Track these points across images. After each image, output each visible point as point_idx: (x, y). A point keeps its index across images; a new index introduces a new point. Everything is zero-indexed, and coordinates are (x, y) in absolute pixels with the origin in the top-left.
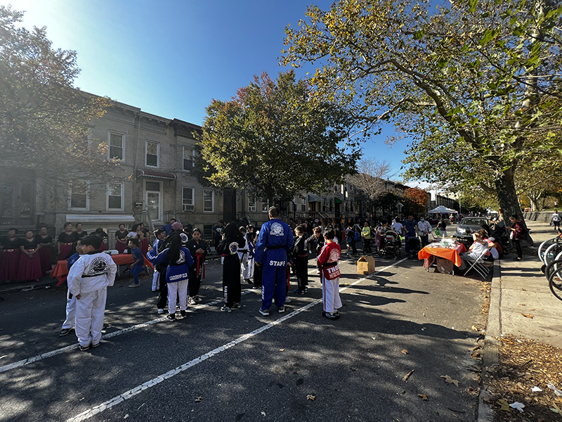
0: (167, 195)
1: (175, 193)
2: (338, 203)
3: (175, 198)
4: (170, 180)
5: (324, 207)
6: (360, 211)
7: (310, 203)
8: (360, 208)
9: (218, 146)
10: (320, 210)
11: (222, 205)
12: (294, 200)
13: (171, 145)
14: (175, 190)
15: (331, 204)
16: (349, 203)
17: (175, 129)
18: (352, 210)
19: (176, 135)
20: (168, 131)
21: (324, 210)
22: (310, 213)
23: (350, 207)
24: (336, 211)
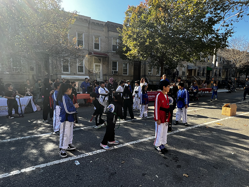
0: (104, 66)
1: (108, 64)
2: (209, 70)
3: (108, 67)
4: (106, 57)
5: (198, 73)
6: (227, 76)
7: (188, 70)
8: (227, 74)
9: (132, 34)
10: (195, 75)
11: (133, 71)
12: (177, 68)
13: (106, 37)
14: (108, 63)
15: (203, 71)
16: (218, 70)
17: (108, 28)
18: (220, 75)
19: (108, 31)
20: (104, 29)
21: (198, 75)
22: (188, 77)
23: (218, 73)
24: (207, 76)
